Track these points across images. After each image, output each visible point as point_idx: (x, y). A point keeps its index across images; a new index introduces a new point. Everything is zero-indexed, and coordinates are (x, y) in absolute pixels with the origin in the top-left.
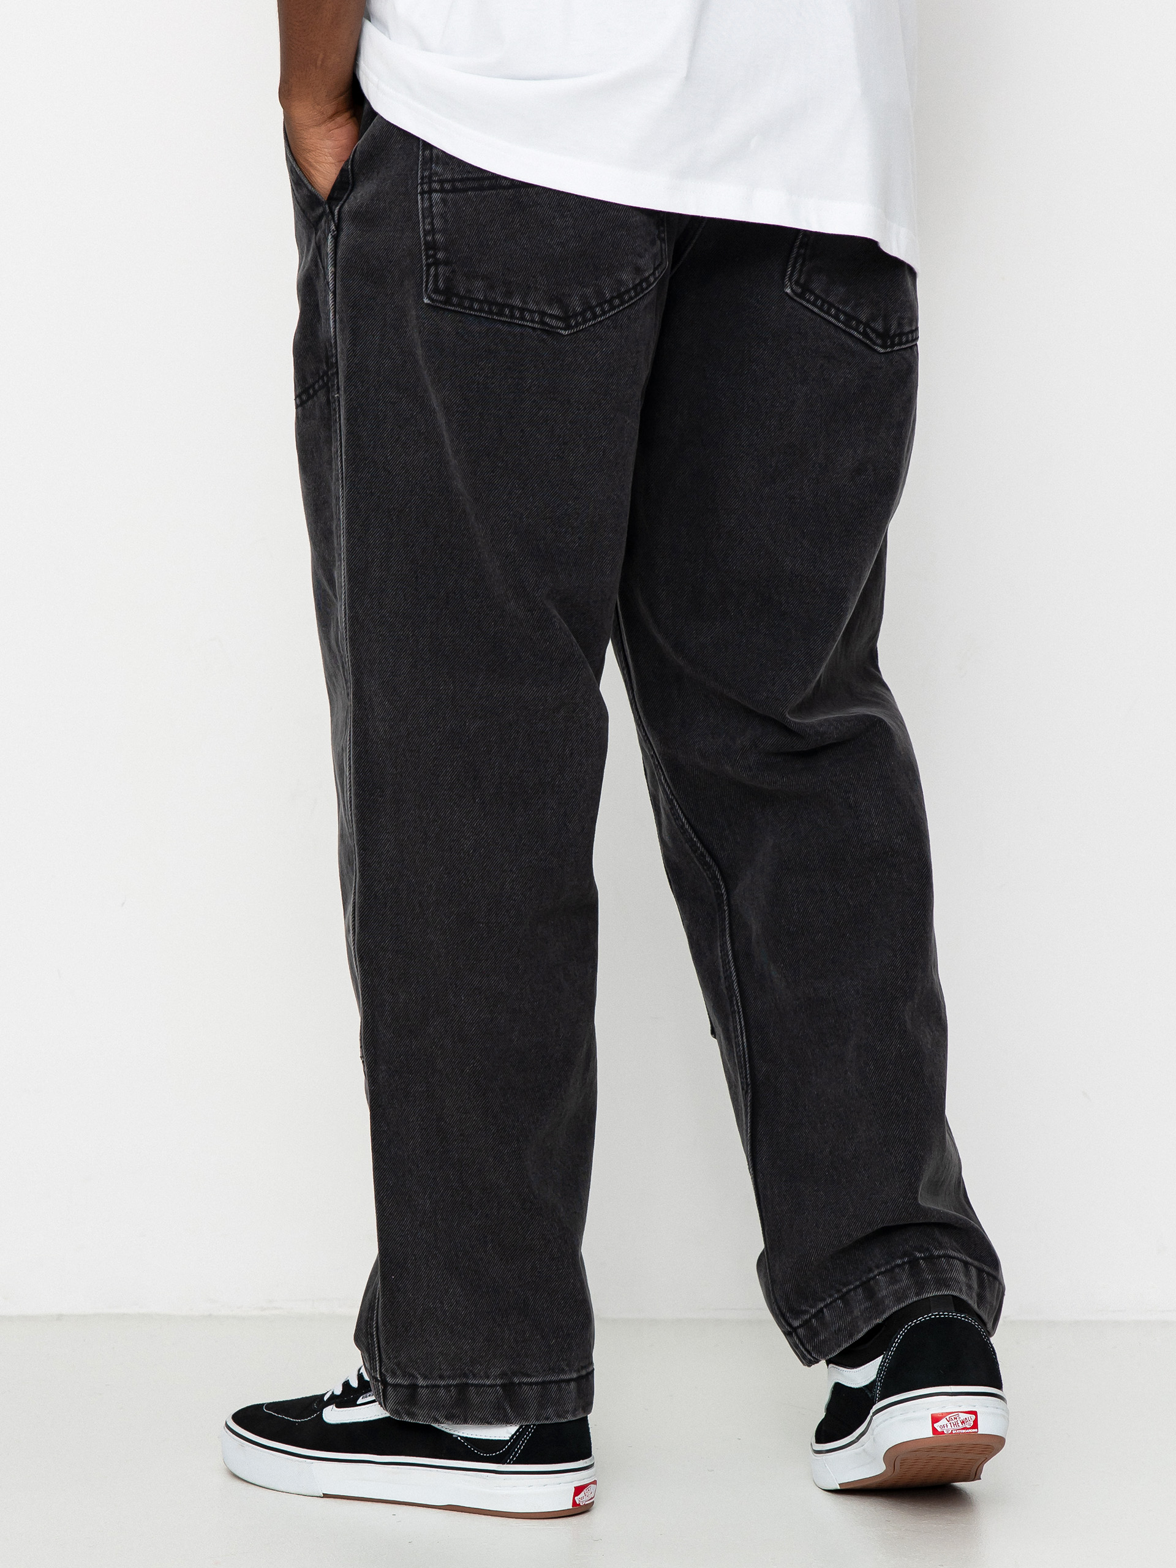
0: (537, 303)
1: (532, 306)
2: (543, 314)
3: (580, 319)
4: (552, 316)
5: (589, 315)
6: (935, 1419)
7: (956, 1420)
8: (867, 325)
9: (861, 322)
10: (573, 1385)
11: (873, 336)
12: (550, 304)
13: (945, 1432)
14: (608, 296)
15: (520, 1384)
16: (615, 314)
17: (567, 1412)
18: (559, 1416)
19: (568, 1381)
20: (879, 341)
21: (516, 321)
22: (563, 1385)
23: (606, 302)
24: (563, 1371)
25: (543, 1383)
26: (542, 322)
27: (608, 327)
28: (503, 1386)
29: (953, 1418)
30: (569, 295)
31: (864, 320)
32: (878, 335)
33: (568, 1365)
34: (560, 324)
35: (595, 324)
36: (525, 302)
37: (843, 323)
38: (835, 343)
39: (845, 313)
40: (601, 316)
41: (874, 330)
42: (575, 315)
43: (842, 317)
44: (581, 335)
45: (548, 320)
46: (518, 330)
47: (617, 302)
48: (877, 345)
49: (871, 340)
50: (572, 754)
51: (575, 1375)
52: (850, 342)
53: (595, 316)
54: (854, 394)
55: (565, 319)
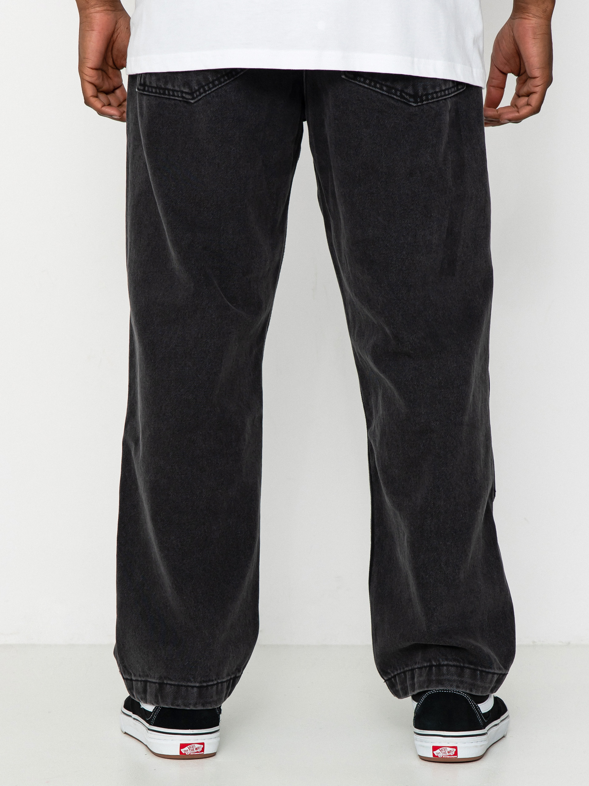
0: (179, 86)
1: (177, 88)
2: (182, 92)
3: (198, 93)
4: (186, 93)
5: (202, 90)
6: (435, 748)
7: (445, 751)
8: (402, 91)
9: (398, 90)
10: (195, 690)
11: (408, 97)
12: (184, 86)
13: (439, 756)
14: (211, 79)
15: (167, 684)
16: (216, 90)
17: (190, 704)
18: (185, 706)
19: (193, 687)
20: (412, 100)
21: (171, 97)
22: (189, 689)
23: (210, 83)
24: (189, 681)
25: (178, 685)
26: (183, 97)
27: (213, 96)
28: (159, 684)
29: (443, 749)
30: (192, 80)
31: (400, 89)
32: (410, 96)
33: (193, 678)
34: (190, 97)
35: (205, 95)
36: (174, 87)
37: (385, 91)
38: (383, 103)
39: (386, 86)
40: (208, 91)
41: (407, 94)
42: (196, 91)
43: (385, 88)
44: (200, 102)
45: (184, 95)
46: (173, 102)
47: (217, 82)
48: (411, 102)
49: (406, 99)
50: (202, 337)
51: (198, 685)
52: (393, 102)
53: (205, 91)
54: (402, 131)
55: (191, 94)
